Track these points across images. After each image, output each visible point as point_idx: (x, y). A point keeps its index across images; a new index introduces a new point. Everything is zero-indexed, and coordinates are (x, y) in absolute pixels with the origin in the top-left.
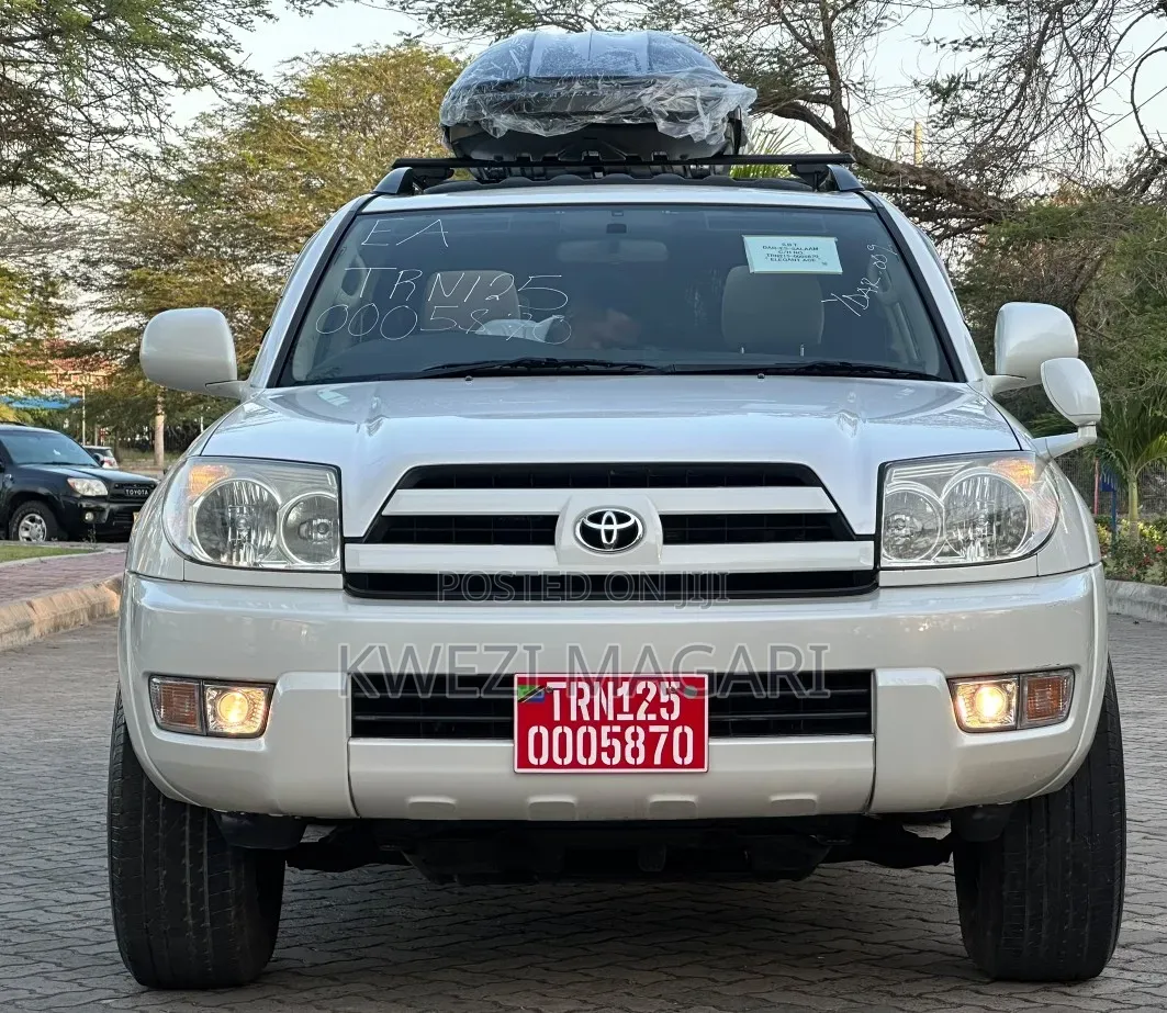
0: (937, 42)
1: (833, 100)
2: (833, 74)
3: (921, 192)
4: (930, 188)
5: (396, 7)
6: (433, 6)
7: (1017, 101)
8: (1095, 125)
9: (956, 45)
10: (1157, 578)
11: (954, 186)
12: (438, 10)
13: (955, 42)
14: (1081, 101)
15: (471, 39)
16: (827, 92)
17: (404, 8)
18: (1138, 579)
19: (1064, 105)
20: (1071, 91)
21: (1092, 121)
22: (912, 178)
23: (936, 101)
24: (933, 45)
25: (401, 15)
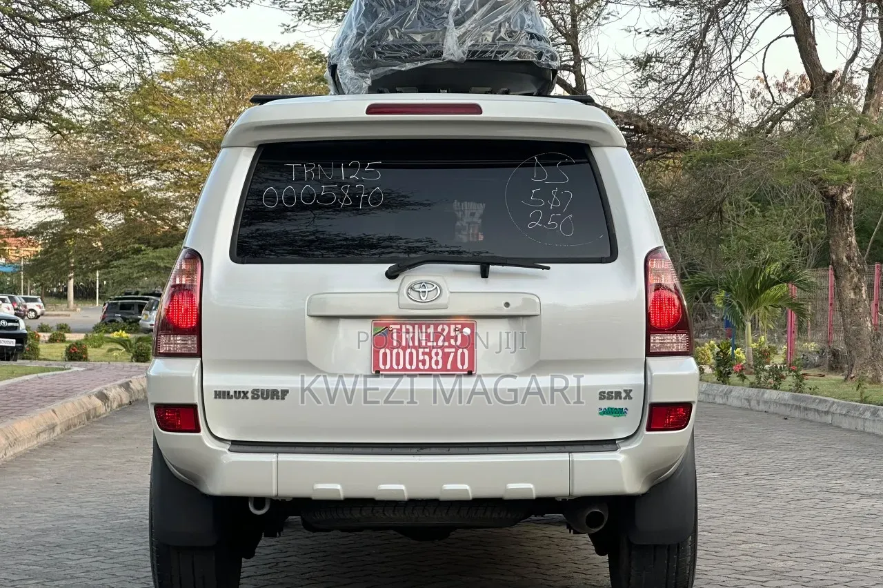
0: (636, 30)
1: (576, 70)
2: (576, 51)
3: (631, 130)
4: (637, 127)
5: (277, 6)
6: (301, 5)
7: (690, 71)
8: (738, 87)
9: (648, 33)
10: (792, 387)
11: (652, 126)
12: (305, 8)
13: (648, 31)
14: (729, 70)
15: (329, 27)
16: (572, 63)
17: (282, 7)
18: (775, 388)
19: (719, 73)
20: (724, 64)
21: (737, 84)
22: (625, 120)
23: (638, 70)
24: (634, 33)
25: (280, 11)
